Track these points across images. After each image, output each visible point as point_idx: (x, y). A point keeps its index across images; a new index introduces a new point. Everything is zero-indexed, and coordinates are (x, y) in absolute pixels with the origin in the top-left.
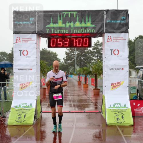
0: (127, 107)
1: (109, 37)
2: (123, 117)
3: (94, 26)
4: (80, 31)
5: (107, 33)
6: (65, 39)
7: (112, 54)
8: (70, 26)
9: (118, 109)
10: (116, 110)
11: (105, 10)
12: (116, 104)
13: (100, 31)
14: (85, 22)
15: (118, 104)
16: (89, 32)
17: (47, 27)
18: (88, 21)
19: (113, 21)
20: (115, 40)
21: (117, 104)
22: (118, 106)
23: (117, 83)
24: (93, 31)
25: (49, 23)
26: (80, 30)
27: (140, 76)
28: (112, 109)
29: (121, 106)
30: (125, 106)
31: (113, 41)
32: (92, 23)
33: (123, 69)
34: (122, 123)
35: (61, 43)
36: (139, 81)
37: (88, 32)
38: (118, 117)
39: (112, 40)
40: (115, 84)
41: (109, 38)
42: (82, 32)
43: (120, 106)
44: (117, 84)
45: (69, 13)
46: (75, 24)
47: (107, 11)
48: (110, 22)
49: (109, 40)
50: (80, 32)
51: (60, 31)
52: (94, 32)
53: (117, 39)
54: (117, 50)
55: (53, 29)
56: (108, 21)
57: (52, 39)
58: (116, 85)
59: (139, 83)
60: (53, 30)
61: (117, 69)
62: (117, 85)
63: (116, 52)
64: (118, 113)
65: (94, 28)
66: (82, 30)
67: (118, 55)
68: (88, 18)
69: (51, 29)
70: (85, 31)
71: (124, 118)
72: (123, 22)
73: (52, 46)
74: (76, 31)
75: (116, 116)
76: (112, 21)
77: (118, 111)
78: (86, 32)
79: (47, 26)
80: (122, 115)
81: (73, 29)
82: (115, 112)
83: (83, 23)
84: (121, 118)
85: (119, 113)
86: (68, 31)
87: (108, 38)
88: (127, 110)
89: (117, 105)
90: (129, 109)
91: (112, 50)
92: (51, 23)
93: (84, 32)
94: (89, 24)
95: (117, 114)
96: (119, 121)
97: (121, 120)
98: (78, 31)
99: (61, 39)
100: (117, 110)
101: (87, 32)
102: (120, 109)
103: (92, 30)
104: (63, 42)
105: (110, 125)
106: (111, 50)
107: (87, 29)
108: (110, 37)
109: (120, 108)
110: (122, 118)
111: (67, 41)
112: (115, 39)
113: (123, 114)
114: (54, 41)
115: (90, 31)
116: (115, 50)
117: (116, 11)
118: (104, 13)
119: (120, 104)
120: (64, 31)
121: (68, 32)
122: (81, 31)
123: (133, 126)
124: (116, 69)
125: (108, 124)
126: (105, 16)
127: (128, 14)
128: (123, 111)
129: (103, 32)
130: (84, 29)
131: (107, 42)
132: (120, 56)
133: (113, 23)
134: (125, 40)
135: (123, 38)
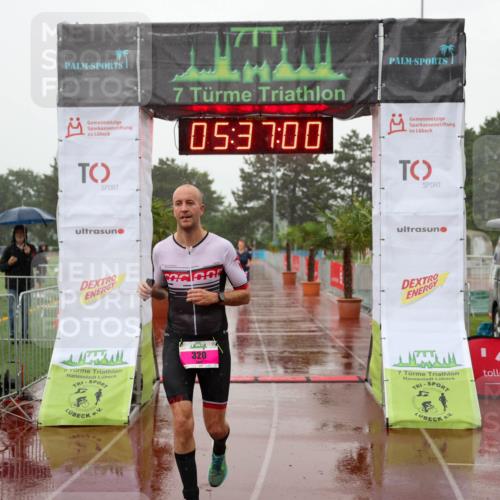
1: (394, 115)
2: (443, 399)
3: (341, 76)
4: (293, 95)
5: (387, 101)
6: (241, 123)
7: (405, 178)
8: (257, 77)
9: (427, 369)
10: (418, 374)
11: (381, 21)
12: (419, 352)
13: (363, 97)
14: (311, 64)
15: (428, 354)
16: (324, 98)
17: (174, 80)
18: (323, 59)
19: (409, 61)
20: (415, 128)
21: (425, 352)
22: (426, 360)
23: (425, 278)
24: (340, 94)
25: (184, 68)
26: (292, 92)
28: (406, 372)
30: (452, 360)
31: (411, 131)
32: (335, 68)
33: (444, 230)
34: (439, 419)
35: (227, 137)
36: (499, 271)
37: (321, 98)
38: (426, 399)
39: (407, 126)
40: (416, 282)
41: (397, 120)
42: (300, 100)
43: (433, 360)
45: (255, 31)
46: (275, 72)
47: (390, 24)
48: (400, 61)
49: (394, 128)
50: (293, 99)
51: (221, 96)
52: (343, 99)
53: (423, 122)
54: (425, 162)
55: (196, 90)
56: (391, 61)
57: (194, 124)
58: (419, 287)
60: (198, 92)
61: (424, 230)
62: (423, 286)
63: (421, 170)
64: (427, 386)
65: (343, 84)
66: (299, 91)
67: (427, 180)
68: (323, 50)
69: (192, 89)
70: (309, 94)
71: (447, 404)
72: (445, 61)
73: (192, 148)
74: (277, 96)
75: (420, 395)
76: (405, 60)
77: (428, 376)
78: (312, 99)
79: (177, 78)
80: (443, 391)
81: (268, 88)
82: (418, 383)
83: (303, 65)
84: (437, 404)
85: (429, 384)
86: (250, 95)
87: (392, 121)
88: (457, 373)
89: (425, 356)
90: (464, 371)
91: (404, 163)
92: (190, 65)
93: (306, 99)
94: (324, 71)
95: (425, 387)
97: (437, 410)
98: (285, 95)
99: (227, 124)
100: (423, 374)
101: (318, 99)
102: (434, 370)
103: (337, 91)
104: (233, 136)
105: (398, 427)
106: (401, 162)
107: (318, 88)
108: (400, 115)
109: (432, 366)
110: (440, 403)
111: (245, 130)
112: (418, 122)
113: (443, 387)
114: (199, 130)
115: (327, 95)
116: (417, 162)
117: (419, 25)
118: (377, 31)
119: (432, 352)
120: (235, 95)
121: (249, 100)
122: (296, 94)
123: (479, 429)
124: (419, 230)
125: (390, 422)
126: (381, 41)
127: (464, 34)
128: (446, 377)
129: (372, 99)
130: (308, 89)
131: (389, 134)
132: (435, 185)
133: (408, 65)
134: (454, 125)
135: (443, 119)
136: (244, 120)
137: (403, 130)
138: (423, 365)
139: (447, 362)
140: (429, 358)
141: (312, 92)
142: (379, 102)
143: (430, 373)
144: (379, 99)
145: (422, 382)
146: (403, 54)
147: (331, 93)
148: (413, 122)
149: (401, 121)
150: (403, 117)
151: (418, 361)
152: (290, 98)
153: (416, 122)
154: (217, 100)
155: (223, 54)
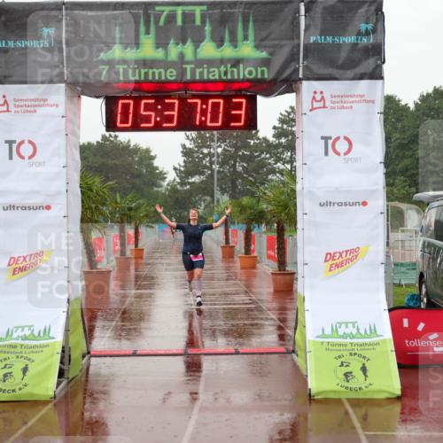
0: (378, 333)
1: (315, 92)
2: (364, 369)
3: (264, 54)
4: (217, 73)
5: (308, 79)
6: (167, 101)
7: (327, 154)
9: (348, 340)
10: (340, 345)
12: (341, 324)
13: (286, 74)
14: (234, 42)
15: (350, 325)
16: (248, 76)
18: (246, 38)
19: (329, 39)
20: (336, 105)
21: (347, 324)
22: (348, 331)
23: (347, 251)
24: (263, 72)
25: (109, 46)
26: (216, 70)
27: (429, 226)
28: (328, 343)
29: (358, 330)
30: (373, 331)
31: (332, 108)
32: (257, 47)
33: (365, 204)
34: (360, 388)
35: (153, 114)
36: (424, 242)
37: (244, 75)
38: (348, 370)
39: (328, 104)
40: (338, 255)
41: (318, 97)
42: (224, 78)
43: (355, 332)
44: (344, 254)
45: (179, 10)
46: (198, 50)
47: (310, 4)
48: (321, 40)
49: (316, 105)
50: (217, 77)
51: (146, 74)
52: (266, 76)
53: (344, 99)
54: (346, 138)
56: (312, 39)
57: (121, 102)
58: (341, 259)
59: (426, 250)
61: (346, 204)
62: (344, 258)
63: (342, 146)
64: (349, 357)
65: (266, 63)
66: (223, 69)
67: (350, 155)
68: (245, 29)
70: (232, 72)
71: (368, 374)
72: (365, 40)
73: (119, 125)
74: (201, 73)
75: (342, 365)
76: (325, 39)
77: (349, 347)
78: (236, 77)
79: (102, 56)
80: (364, 361)
81: (193, 66)
82: (340, 353)
83: (227, 43)
85: (351, 354)
86: (175, 73)
87: (314, 98)
88: (378, 344)
89: (347, 327)
90: (385, 341)
91: (326, 139)
92: (114, 44)
93: (229, 77)
94: (247, 50)
95: (347, 358)
96: (352, 384)
97: (358, 381)
98: (209, 73)
99: (153, 101)
100: (346, 345)
101: (241, 77)
102: (355, 341)
103: (259, 70)
104: (159, 113)
105: (319, 397)
106: (322, 138)
107: (241, 66)
108: (322, 93)
109: (353, 337)
110: (361, 373)
112: (339, 99)
113: (364, 357)
114: (126, 107)
115: (250, 73)
116: (338, 138)
117: (339, 4)
118: (298, 11)
119: (354, 323)
120: (160, 73)
121: (174, 78)
122: (220, 72)
123: (399, 398)
124: (340, 204)
125: (313, 392)
126: (303, 20)
127: (383, 13)
128: (367, 347)
129: (294, 77)
130: (231, 67)
131: (311, 110)
132: (356, 160)
133: (329, 43)
134: (373, 102)
135: (363, 96)
136: (169, 97)
137: (324, 107)
138: (344, 336)
139: (368, 332)
140: (351, 330)
141: (235, 70)
142: (300, 80)
143: (352, 344)
144: (301, 76)
145: (345, 353)
146: (323, 33)
147: (254, 71)
148: (334, 99)
149: (323, 98)
150: (325, 95)
151: (341, 333)
152: (214, 76)
153: (336, 99)
154: (143, 78)
155: (147, 32)
